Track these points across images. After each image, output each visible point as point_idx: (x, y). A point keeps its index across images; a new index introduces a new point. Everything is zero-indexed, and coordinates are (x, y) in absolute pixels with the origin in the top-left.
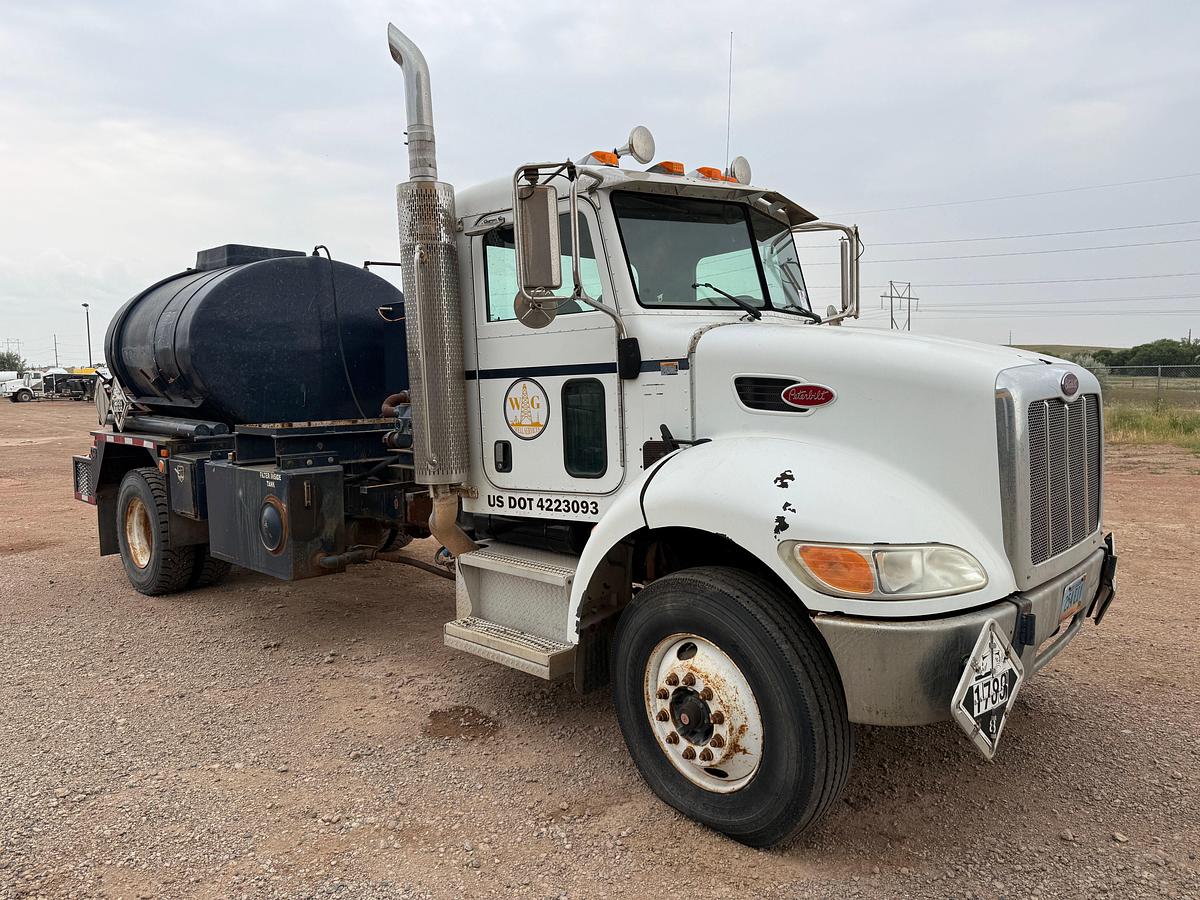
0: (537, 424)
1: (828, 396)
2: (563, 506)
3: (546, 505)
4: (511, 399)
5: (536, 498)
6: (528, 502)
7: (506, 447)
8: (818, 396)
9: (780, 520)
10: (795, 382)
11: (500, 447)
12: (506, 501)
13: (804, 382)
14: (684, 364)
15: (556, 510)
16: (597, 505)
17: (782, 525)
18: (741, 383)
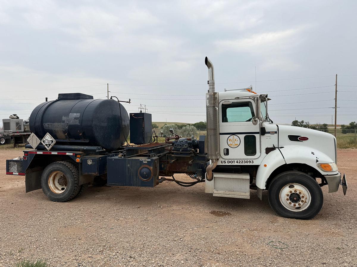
0: (237, 145)
1: (307, 139)
2: (244, 162)
3: (239, 162)
4: (229, 139)
5: (236, 161)
6: (233, 162)
7: (228, 150)
8: (305, 139)
9: (317, 160)
10: (300, 136)
11: (225, 150)
12: (227, 162)
13: (303, 136)
14: (276, 132)
15: (242, 163)
16: (253, 161)
17: (317, 161)
18: (289, 136)
